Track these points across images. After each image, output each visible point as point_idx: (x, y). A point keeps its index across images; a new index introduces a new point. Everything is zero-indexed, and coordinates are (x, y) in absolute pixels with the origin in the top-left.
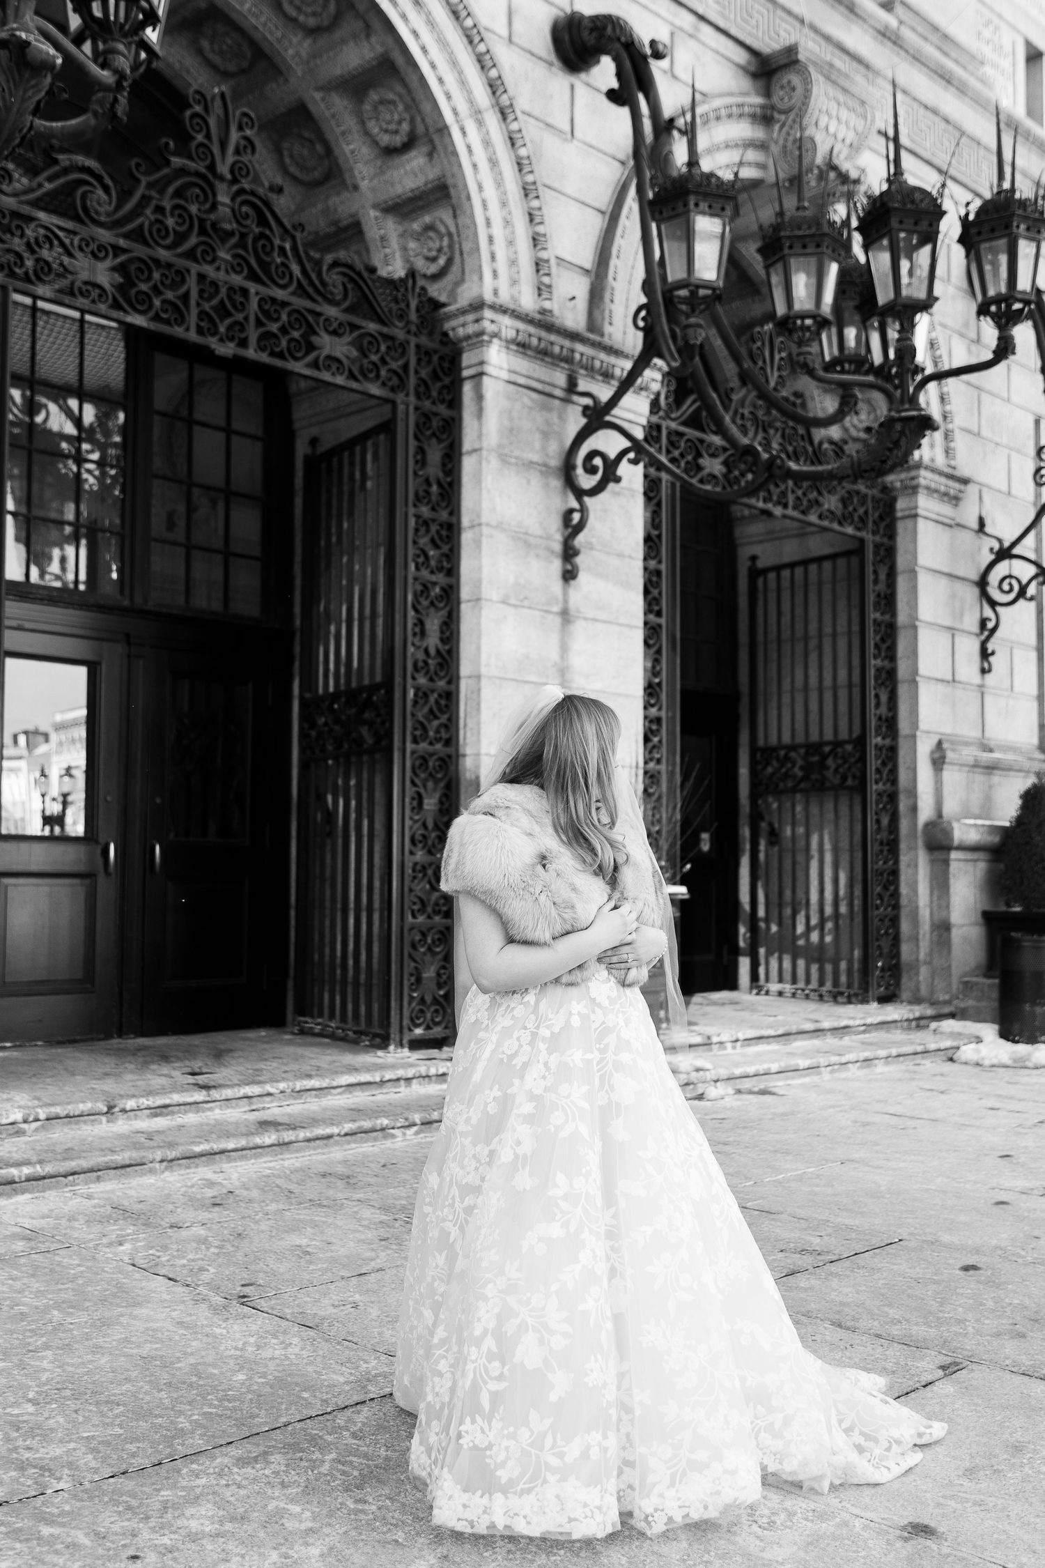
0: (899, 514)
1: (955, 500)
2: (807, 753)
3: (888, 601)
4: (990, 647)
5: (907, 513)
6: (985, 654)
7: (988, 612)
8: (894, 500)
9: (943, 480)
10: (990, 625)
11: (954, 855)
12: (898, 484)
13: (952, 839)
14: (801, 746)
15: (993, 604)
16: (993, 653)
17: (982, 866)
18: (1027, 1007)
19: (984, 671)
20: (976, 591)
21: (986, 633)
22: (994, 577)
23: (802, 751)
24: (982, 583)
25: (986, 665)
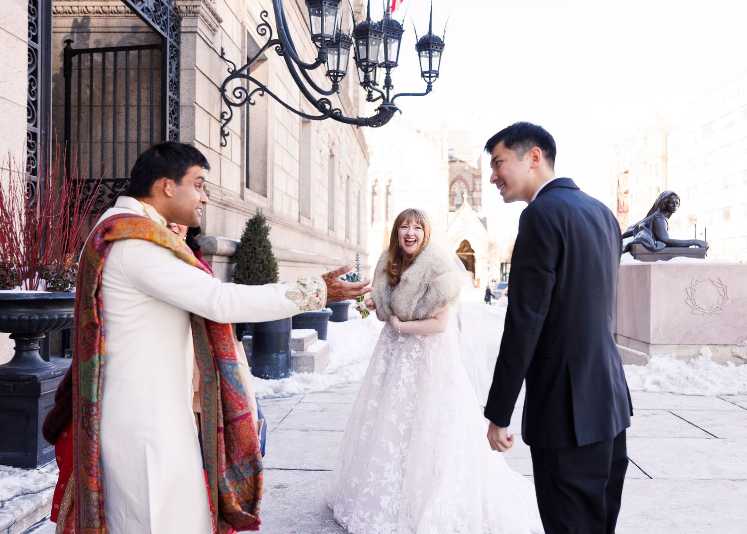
0: (183, 30)
1: (214, 31)
2: (114, 186)
3: (176, 85)
4: (226, 130)
5: (189, 30)
6: (223, 134)
7: (225, 108)
8: (181, 19)
9: (210, 14)
10: (227, 117)
11: (215, 258)
12: (184, 9)
13: (216, 249)
14: (110, 180)
15: (229, 104)
16: (228, 135)
17: (225, 265)
18: (274, 356)
19: (221, 145)
20: (219, 93)
21: (224, 122)
22: (230, 87)
23: (111, 184)
24: (222, 90)
25: (223, 141)
